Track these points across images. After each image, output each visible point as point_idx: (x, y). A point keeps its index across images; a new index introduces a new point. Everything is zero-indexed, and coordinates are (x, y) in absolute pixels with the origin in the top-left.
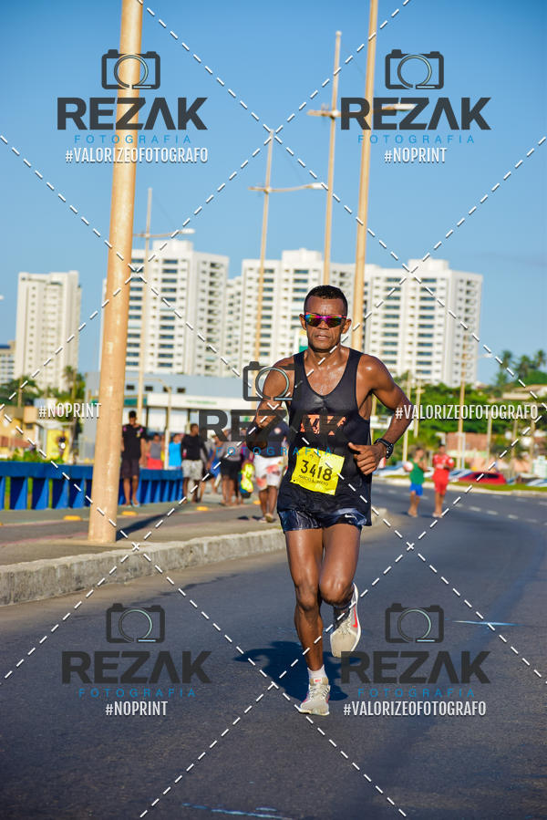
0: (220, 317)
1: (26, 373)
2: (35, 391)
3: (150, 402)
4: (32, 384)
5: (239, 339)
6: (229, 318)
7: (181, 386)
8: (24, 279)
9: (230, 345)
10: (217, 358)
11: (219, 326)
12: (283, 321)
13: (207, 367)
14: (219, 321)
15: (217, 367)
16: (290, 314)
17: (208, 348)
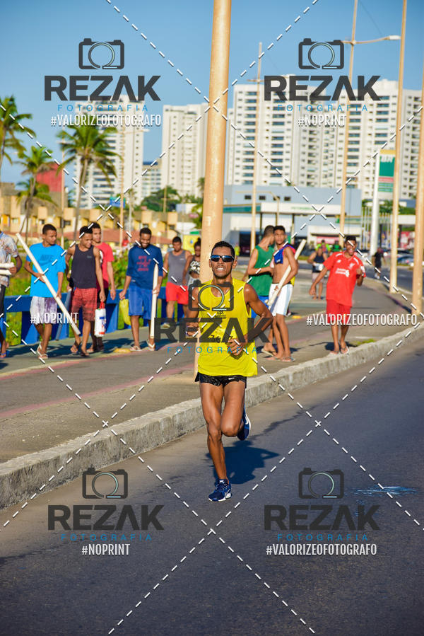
0: (318, 136)
1: (170, 184)
2: (176, 198)
3: (263, 210)
4: (175, 192)
5: (334, 153)
6: (325, 136)
7: (287, 195)
8: (167, 110)
9: (327, 158)
10: (317, 169)
11: (318, 143)
12: (369, 138)
13: (309, 176)
14: (318, 139)
15: (316, 176)
16: (374, 132)
17: (309, 162)
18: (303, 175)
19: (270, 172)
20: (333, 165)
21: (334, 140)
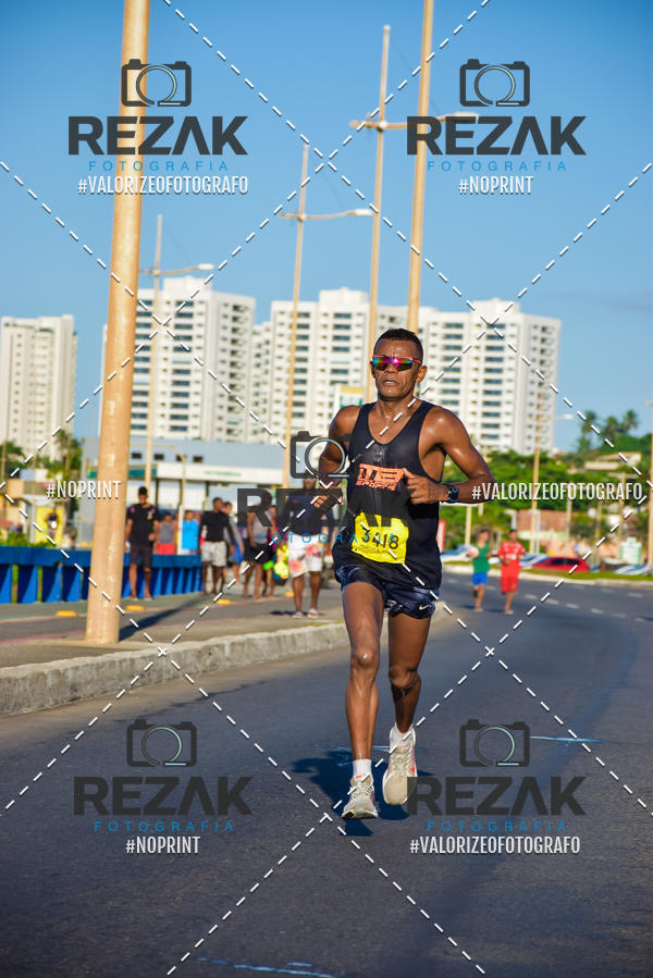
1: (10, 439)
2: (20, 459)
3: (161, 474)
4: (18, 451)
7: (198, 454)
8: (7, 325)
9: (257, 404)
10: (241, 420)
11: (244, 381)
12: (321, 376)
13: (229, 431)
14: (244, 376)
15: (241, 431)
16: (328, 367)
17: (230, 409)
18: (220, 429)
19: (169, 423)
20: (267, 414)
21: (267, 378)
